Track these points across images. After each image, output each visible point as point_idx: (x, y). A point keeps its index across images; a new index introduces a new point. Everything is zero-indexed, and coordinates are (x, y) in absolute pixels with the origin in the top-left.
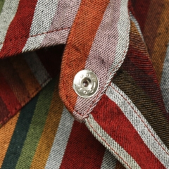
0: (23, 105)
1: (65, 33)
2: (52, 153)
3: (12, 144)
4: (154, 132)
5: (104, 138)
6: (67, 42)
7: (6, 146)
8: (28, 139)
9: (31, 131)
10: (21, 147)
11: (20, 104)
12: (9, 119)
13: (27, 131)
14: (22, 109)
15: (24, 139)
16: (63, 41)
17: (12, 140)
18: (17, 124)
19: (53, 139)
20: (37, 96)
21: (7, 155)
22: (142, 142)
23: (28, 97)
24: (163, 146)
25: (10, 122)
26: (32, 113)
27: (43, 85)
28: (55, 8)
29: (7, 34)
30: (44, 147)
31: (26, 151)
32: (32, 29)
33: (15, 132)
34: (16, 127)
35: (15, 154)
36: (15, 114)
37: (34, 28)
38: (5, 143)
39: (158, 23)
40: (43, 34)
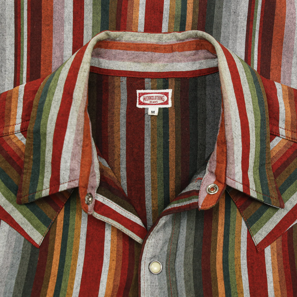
0: (65, 203)
1: (77, 182)
2: (82, 221)
3: (65, 220)
4: (120, 207)
5: (100, 217)
6: (79, 186)
7: (62, 222)
8: (71, 217)
9: (71, 213)
10: (69, 221)
11: (64, 203)
12: (60, 210)
13: (70, 213)
14: (65, 204)
15: (69, 217)
16: (77, 186)
17: (64, 219)
18: (64, 211)
19: (81, 214)
20: (70, 198)
21: (64, 226)
22: (117, 213)
23: (66, 199)
24: (126, 211)
25: (61, 211)
26: (70, 205)
27: (71, 193)
28: (69, 171)
29: (50, 184)
30: (78, 219)
31: (71, 222)
32: (60, 181)
33: (64, 215)
34: (64, 213)
35: (67, 225)
36: (63, 207)
37: (61, 181)
38: (61, 221)
39: (114, 154)
40: (66, 183)
